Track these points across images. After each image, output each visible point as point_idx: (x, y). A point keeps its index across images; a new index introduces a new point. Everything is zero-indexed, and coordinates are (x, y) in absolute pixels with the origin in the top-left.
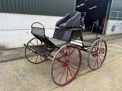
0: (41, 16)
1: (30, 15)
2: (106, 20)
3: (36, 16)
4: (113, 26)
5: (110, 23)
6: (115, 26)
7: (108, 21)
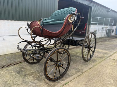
0: (20, 21)
1: (6, 21)
2: (88, 25)
3: (13, 21)
4: (95, 31)
5: (92, 28)
6: (96, 30)
7: (90, 26)
